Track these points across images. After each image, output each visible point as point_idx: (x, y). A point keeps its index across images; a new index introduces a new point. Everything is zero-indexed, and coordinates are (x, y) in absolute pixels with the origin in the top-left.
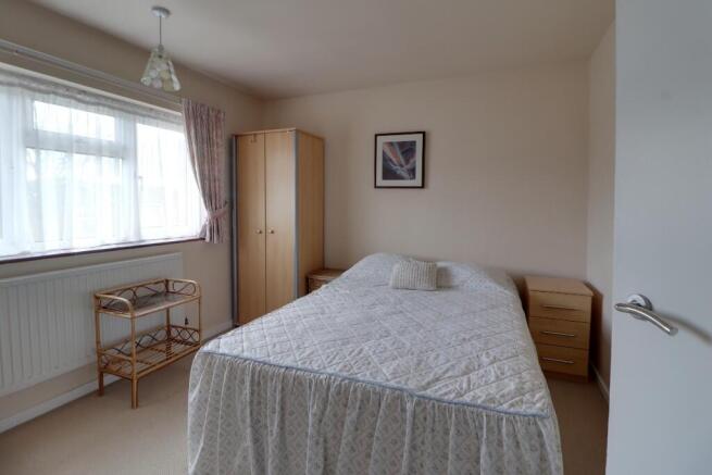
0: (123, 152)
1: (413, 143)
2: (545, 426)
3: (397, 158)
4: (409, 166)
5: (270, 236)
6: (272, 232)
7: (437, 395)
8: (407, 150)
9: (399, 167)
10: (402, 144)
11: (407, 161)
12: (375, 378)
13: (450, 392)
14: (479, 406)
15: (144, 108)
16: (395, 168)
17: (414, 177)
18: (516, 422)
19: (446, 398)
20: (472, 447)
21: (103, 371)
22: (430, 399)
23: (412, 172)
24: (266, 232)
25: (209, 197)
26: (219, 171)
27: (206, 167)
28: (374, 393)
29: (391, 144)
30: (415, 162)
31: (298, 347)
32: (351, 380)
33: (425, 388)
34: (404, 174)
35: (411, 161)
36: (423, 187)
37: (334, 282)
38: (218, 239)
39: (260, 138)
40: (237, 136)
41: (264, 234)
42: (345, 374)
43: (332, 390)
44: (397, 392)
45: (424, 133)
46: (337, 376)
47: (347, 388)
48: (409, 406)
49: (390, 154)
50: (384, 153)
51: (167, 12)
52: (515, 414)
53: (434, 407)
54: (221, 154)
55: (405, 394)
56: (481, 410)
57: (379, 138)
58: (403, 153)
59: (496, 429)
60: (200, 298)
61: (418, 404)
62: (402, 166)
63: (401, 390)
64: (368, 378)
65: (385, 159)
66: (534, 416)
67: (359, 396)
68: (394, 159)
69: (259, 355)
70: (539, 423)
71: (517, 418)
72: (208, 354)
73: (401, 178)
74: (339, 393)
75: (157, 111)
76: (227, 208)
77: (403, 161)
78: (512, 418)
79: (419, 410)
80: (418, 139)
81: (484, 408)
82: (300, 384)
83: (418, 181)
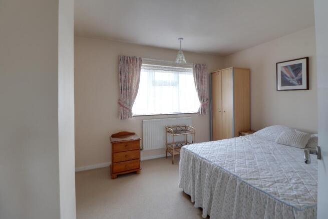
0: (175, 84)
1: (301, 65)
2: (297, 213)
3: (289, 74)
4: (297, 78)
5: (224, 113)
6: (224, 112)
7: (250, 183)
8: (296, 69)
9: (291, 79)
10: (293, 66)
11: (296, 75)
12: (230, 170)
13: (257, 184)
14: (267, 193)
15: (181, 69)
16: (288, 79)
17: (301, 84)
18: (283, 206)
19: (253, 185)
20: (262, 210)
21: (168, 150)
22: (247, 184)
23: (300, 81)
24: (222, 112)
25: (201, 97)
26: (205, 87)
27: (200, 86)
28: (227, 175)
29: (286, 67)
30: (301, 75)
31: (210, 153)
32: (220, 168)
33: (247, 180)
34: (295, 82)
35: (299, 75)
36: (308, 88)
37: (247, 136)
38: (204, 113)
39: (220, 73)
40: (212, 73)
41: (221, 113)
42: (220, 165)
43: (213, 169)
44: (235, 177)
45: (307, 59)
46: (216, 165)
47: (218, 170)
48: (238, 183)
49: (285, 72)
50: (282, 72)
51: (182, 39)
52: (282, 203)
53: (247, 187)
54: (206, 81)
55: (238, 179)
56: (267, 195)
57: (278, 64)
58: (293, 71)
59: (272, 206)
60: (194, 134)
61: (241, 184)
62: (293, 78)
63: (237, 176)
64: (227, 169)
65: (283, 75)
66: (293, 207)
67: (222, 174)
68: (288, 75)
69: (197, 152)
70: (294, 211)
71: (283, 205)
72: (184, 148)
73: (293, 84)
74: (216, 171)
75: (185, 69)
76: (208, 101)
77: (294, 76)
78: (281, 203)
79: (242, 186)
80: (304, 62)
81: (269, 195)
82: (206, 165)
83: (304, 86)
